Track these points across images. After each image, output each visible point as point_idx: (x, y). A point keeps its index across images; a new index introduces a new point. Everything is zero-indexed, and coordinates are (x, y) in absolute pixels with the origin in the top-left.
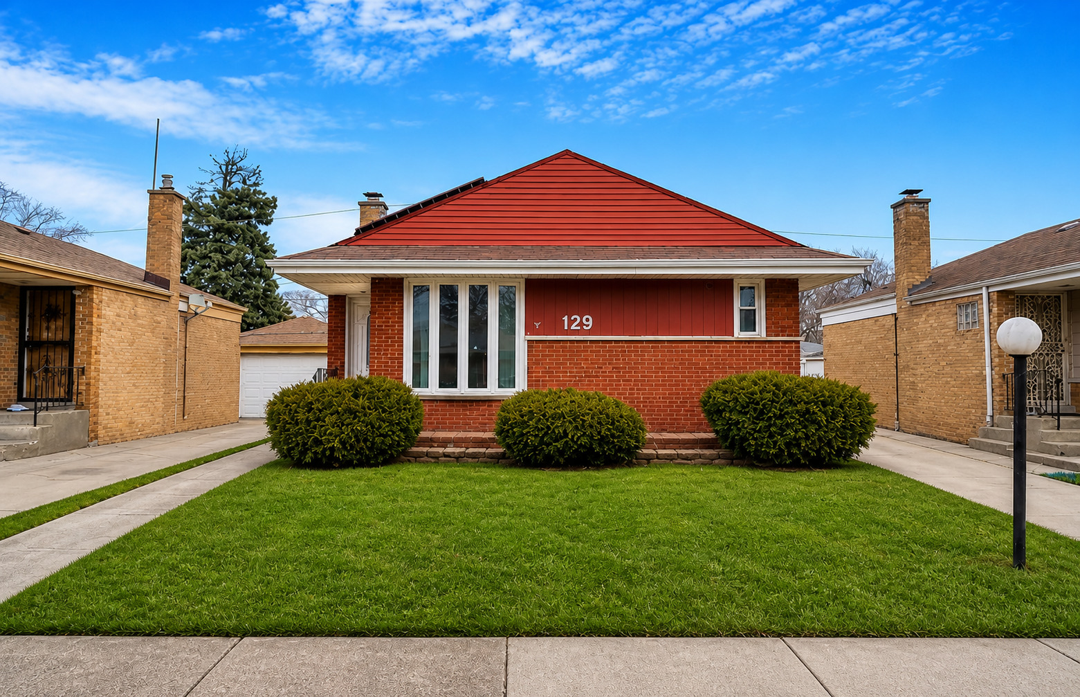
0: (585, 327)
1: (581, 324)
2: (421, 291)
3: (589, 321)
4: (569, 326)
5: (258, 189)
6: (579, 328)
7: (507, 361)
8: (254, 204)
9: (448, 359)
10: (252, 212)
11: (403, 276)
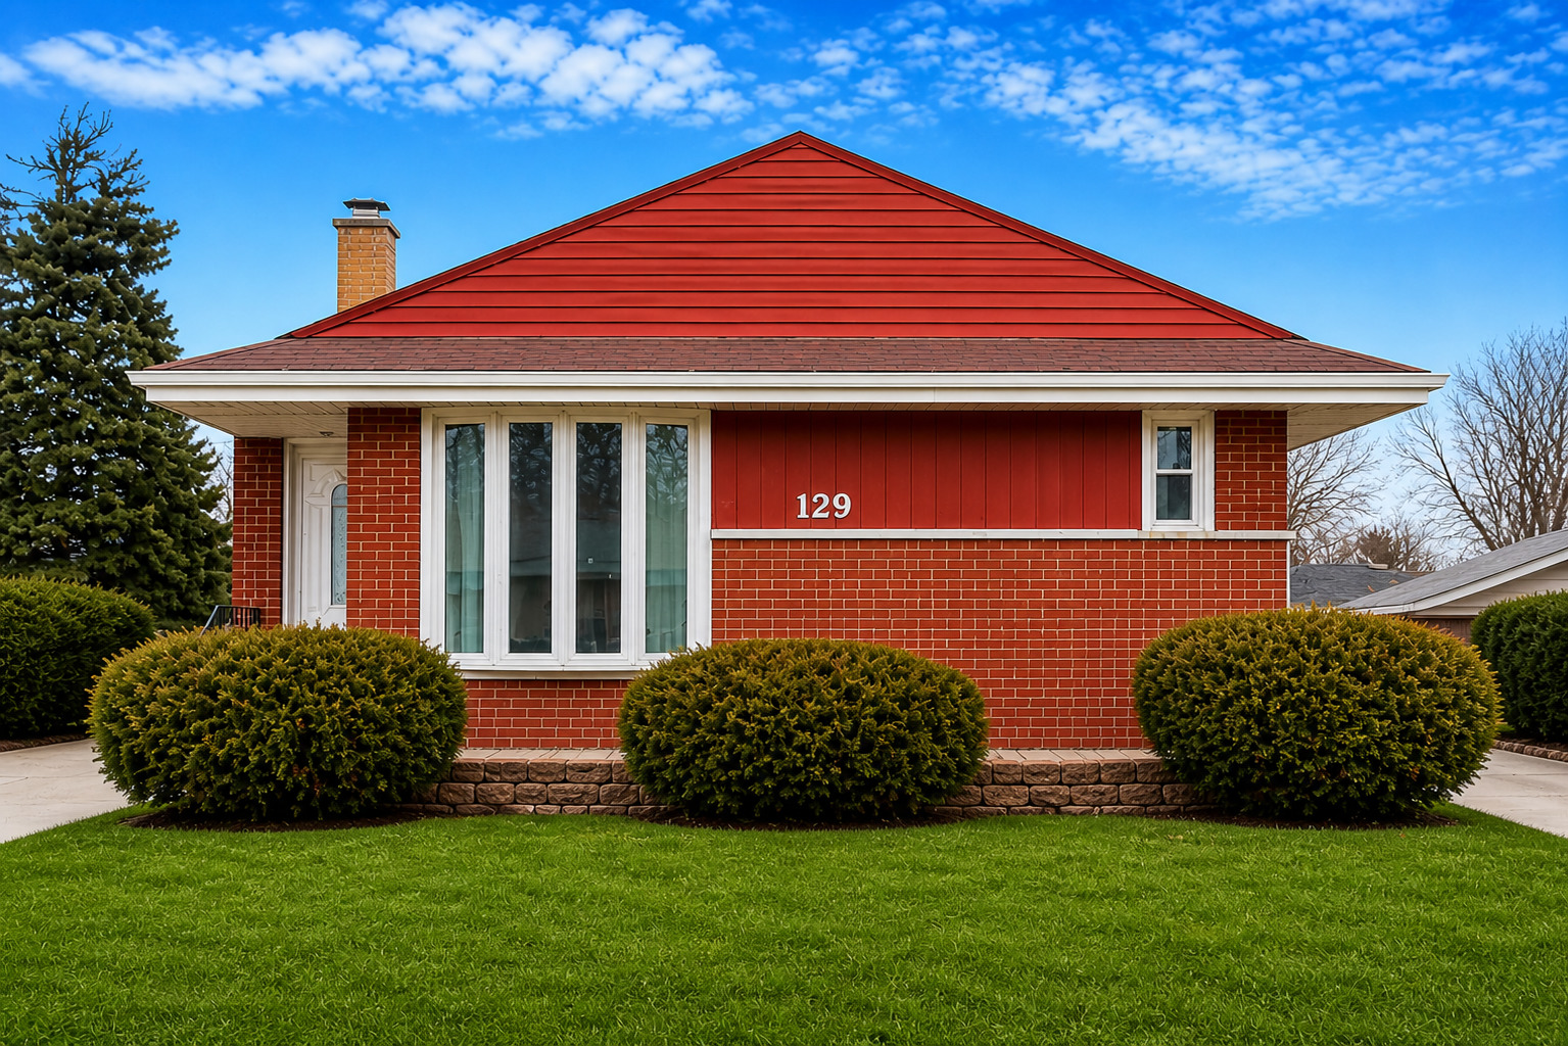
0: (837, 514)
1: (831, 508)
2: (465, 439)
3: (844, 504)
4: (810, 511)
5: (134, 200)
6: (826, 515)
7: (667, 592)
8: (125, 233)
9: (530, 589)
10: (123, 250)
11: (420, 406)
